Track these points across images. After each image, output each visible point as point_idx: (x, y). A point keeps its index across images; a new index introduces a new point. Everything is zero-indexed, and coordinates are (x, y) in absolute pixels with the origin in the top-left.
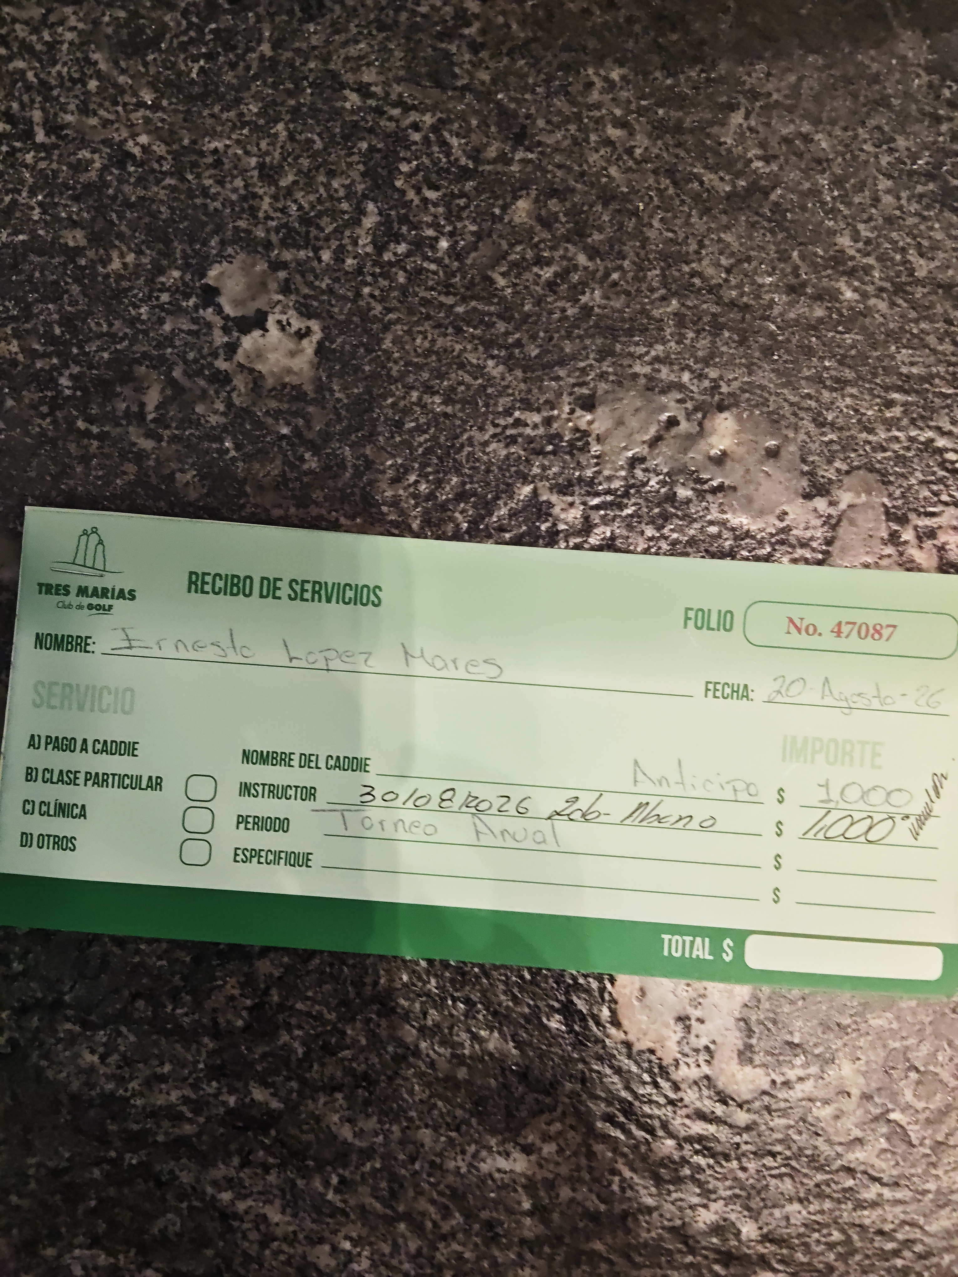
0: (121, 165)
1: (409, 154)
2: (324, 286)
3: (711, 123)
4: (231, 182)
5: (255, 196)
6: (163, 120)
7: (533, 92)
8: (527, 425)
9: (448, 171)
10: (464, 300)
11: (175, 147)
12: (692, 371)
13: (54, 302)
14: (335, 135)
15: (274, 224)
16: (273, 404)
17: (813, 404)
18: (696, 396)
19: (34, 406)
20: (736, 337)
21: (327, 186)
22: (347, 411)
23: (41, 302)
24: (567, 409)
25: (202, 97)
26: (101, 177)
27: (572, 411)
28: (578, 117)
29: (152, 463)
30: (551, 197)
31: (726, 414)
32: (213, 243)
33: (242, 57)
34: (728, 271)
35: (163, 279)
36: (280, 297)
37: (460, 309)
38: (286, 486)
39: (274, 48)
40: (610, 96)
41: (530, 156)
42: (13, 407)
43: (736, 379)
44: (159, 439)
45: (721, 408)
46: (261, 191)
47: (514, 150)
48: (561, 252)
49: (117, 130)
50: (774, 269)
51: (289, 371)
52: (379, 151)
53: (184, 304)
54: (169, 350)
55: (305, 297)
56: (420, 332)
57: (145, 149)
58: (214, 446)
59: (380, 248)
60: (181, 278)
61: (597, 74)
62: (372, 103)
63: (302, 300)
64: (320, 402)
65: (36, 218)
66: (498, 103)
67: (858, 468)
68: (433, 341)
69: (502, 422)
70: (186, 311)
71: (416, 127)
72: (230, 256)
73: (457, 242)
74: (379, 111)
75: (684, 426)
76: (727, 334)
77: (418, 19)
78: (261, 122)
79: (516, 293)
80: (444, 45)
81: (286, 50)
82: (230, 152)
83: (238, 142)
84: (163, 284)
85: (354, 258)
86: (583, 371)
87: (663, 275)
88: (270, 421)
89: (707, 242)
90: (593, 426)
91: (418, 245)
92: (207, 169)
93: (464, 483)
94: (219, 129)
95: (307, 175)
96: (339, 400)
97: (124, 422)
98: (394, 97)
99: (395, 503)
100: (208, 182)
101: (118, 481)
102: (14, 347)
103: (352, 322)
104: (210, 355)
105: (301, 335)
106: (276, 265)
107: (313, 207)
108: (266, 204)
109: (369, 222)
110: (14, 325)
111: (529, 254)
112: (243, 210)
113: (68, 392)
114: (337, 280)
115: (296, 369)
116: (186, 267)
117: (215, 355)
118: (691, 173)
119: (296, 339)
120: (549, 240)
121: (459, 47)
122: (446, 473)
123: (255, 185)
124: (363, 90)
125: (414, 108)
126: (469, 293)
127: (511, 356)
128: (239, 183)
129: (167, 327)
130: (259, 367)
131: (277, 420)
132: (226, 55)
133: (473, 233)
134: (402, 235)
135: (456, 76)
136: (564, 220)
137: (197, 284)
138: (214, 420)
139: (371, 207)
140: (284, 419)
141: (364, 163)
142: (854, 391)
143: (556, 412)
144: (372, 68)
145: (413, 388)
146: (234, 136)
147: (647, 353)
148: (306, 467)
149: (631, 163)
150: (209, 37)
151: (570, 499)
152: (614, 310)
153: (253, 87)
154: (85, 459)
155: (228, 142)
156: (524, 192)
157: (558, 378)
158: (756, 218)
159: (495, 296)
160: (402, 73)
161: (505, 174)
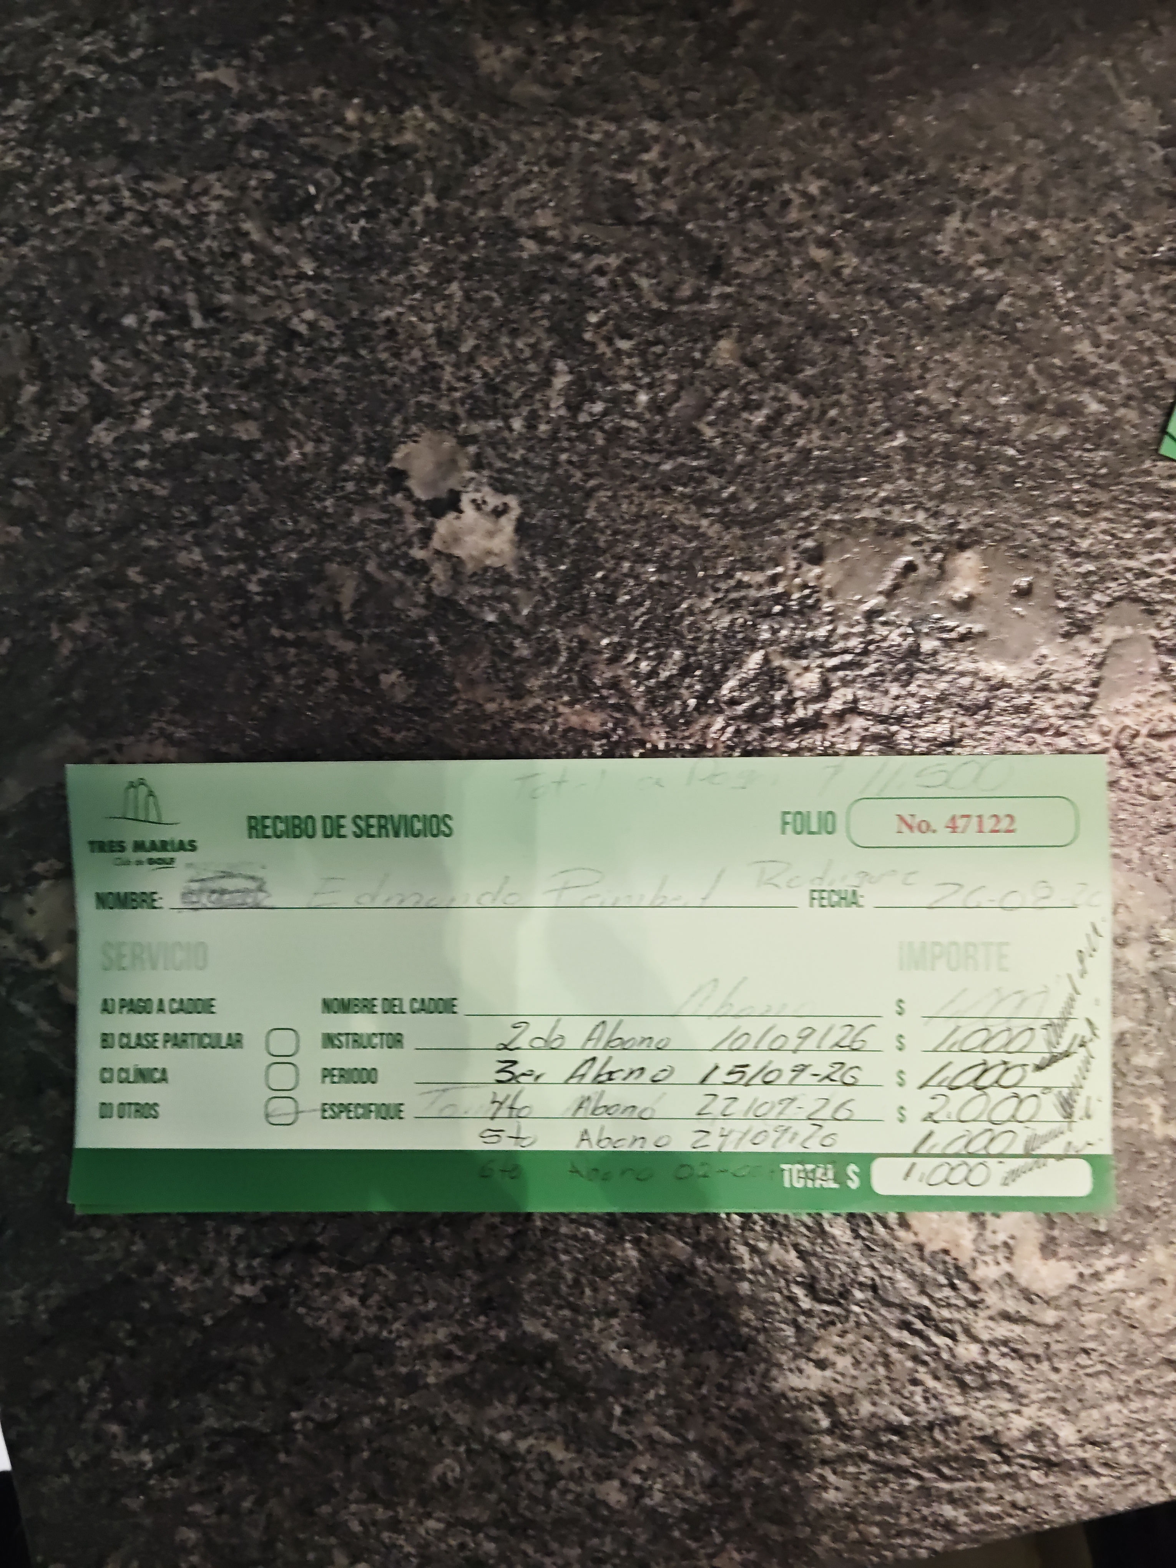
0: (289, 347)
1: (595, 303)
2: (517, 457)
3: (925, 232)
4: (408, 354)
5: (435, 366)
6: (327, 292)
7: (725, 218)
8: (749, 586)
9: (639, 317)
10: (670, 456)
11: (345, 320)
12: (927, 510)
13: (232, 503)
14: (513, 290)
15: (458, 395)
16: (476, 591)
17: (1063, 532)
18: (933, 536)
19: (223, 617)
20: (972, 467)
21: (511, 347)
22: (556, 590)
23: (218, 504)
24: (792, 564)
25: (367, 261)
26: (269, 362)
27: (799, 567)
28: (777, 241)
29: (353, 666)
30: (756, 333)
31: (968, 554)
32: (395, 423)
33: (405, 213)
34: (958, 394)
35: (345, 467)
36: (472, 474)
37: (667, 467)
38: (497, 677)
39: (439, 198)
40: (810, 213)
41: (729, 290)
42: (202, 620)
43: (976, 513)
44: (358, 639)
45: (962, 547)
46: (440, 360)
47: (710, 285)
48: (772, 393)
49: (280, 307)
50: (1008, 386)
51: (489, 553)
52: (563, 302)
53: (371, 492)
54: (360, 544)
55: (500, 471)
56: (626, 497)
57: (311, 325)
58: (418, 641)
59: (574, 408)
60: (366, 464)
61: (794, 190)
62: (551, 249)
63: (495, 475)
64: (525, 584)
65: (204, 412)
66: (688, 234)
67: (1120, 599)
68: (641, 504)
69: (723, 586)
70: (373, 499)
71: (600, 271)
72: (415, 435)
73: (656, 394)
74: (560, 259)
75: (923, 570)
76: (961, 465)
77: (592, 149)
78: (434, 283)
79: (726, 443)
80: (621, 176)
81: (452, 199)
82: (404, 320)
83: (411, 308)
84: (346, 472)
85: (548, 422)
86: (808, 521)
87: (886, 407)
88: (474, 608)
89: (931, 365)
90: (823, 580)
91: (616, 402)
92: (380, 342)
93: (687, 656)
94: (389, 295)
95: (488, 337)
96: (545, 579)
97: (319, 625)
98: (574, 240)
99: (614, 684)
100: (384, 356)
101: (321, 689)
102: (196, 555)
103: (551, 493)
104: (404, 544)
105: (499, 512)
106: (465, 440)
107: (498, 372)
108: (447, 374)
109: (560, 381)
110: (193, 532)
111: (737, 400)
112: (424, 383)
113: (258, 599)
114: (530, 449)
115: (497, 551)
116: (369, 452)
117: (409, 544)
118: (906, 290)
119: (493, 518)
120: (758, 381)
121: (640, 175)
122: (668, 647)
123: (433, 354)
124: (538, 235)
125: (597, 250)
126: (674, 448)
127: (726, 513)
128: (416, 353)
129: (356, 519)
130: (457, 552)
131: (481, 606)
132: (387, 212)
133: (674, 382)
134: (597, 392)
135: (639, 210)
136: (771, 356)
137: (384, 469)
138: (415, 613)
139: (560, 365)
140: (489, 605)
141: (549, 318)
142: (1108, 514)
143: (780, 569)
144: (547, 210)
145: (622, 558)
146: (407, 302)
147: (875, 494)
148: (516, 654)
149: (839, 286)
150: (367, 192)
151: (804, 663)
152: (836, 451)
153: (422, 247)
154: (283, 669)
155: (400, 309)
156: (724, 331)
157: (780, 532)
158: (984, 332)
159: (703, 448)
160: (580, 212)
161: (702, 313)
